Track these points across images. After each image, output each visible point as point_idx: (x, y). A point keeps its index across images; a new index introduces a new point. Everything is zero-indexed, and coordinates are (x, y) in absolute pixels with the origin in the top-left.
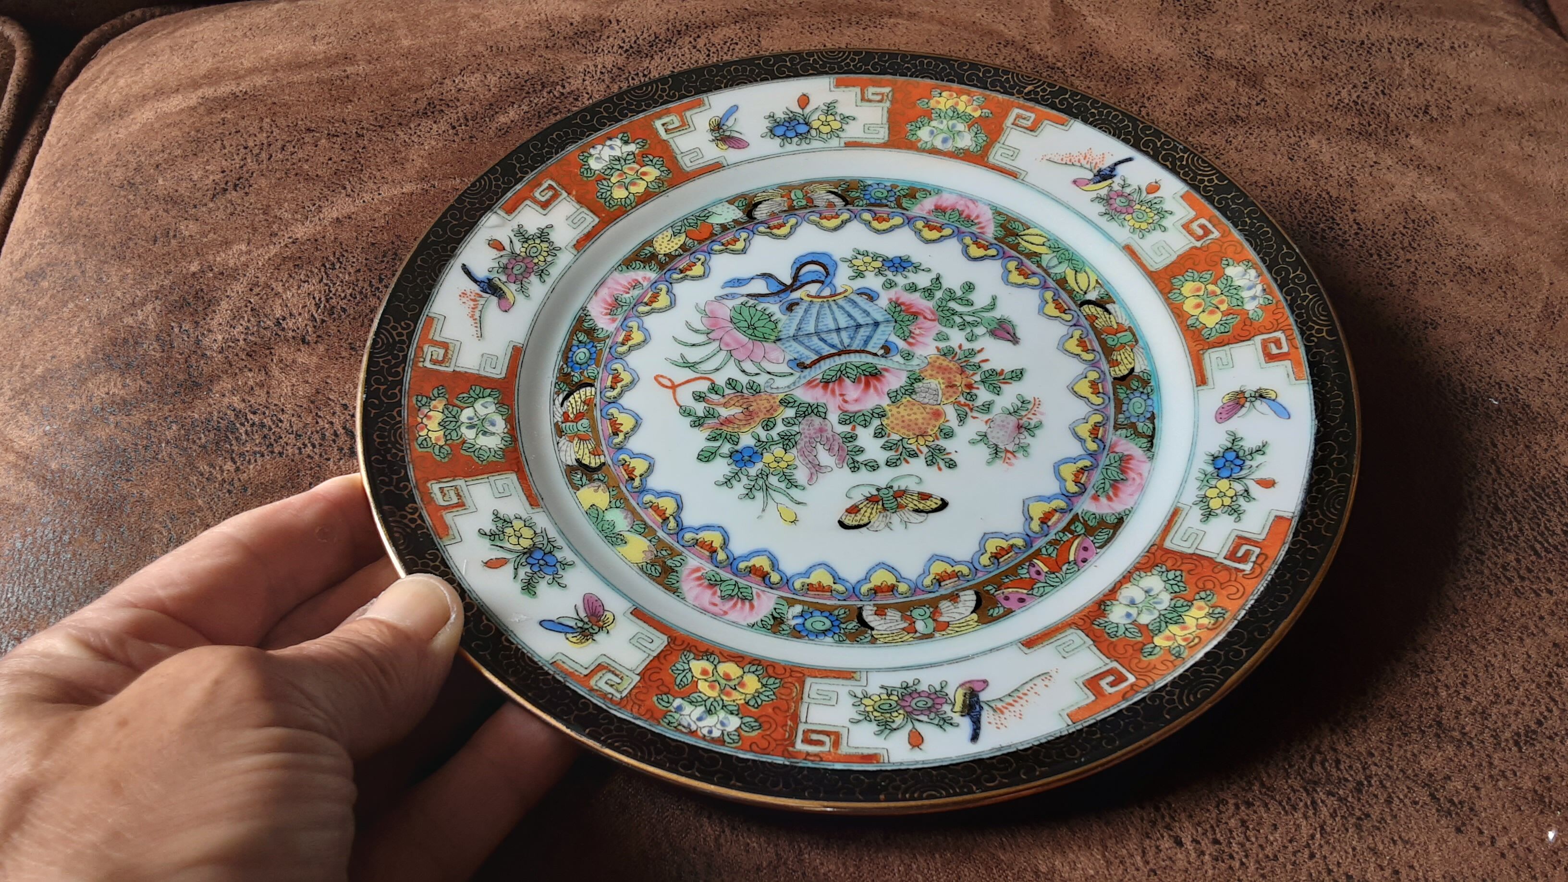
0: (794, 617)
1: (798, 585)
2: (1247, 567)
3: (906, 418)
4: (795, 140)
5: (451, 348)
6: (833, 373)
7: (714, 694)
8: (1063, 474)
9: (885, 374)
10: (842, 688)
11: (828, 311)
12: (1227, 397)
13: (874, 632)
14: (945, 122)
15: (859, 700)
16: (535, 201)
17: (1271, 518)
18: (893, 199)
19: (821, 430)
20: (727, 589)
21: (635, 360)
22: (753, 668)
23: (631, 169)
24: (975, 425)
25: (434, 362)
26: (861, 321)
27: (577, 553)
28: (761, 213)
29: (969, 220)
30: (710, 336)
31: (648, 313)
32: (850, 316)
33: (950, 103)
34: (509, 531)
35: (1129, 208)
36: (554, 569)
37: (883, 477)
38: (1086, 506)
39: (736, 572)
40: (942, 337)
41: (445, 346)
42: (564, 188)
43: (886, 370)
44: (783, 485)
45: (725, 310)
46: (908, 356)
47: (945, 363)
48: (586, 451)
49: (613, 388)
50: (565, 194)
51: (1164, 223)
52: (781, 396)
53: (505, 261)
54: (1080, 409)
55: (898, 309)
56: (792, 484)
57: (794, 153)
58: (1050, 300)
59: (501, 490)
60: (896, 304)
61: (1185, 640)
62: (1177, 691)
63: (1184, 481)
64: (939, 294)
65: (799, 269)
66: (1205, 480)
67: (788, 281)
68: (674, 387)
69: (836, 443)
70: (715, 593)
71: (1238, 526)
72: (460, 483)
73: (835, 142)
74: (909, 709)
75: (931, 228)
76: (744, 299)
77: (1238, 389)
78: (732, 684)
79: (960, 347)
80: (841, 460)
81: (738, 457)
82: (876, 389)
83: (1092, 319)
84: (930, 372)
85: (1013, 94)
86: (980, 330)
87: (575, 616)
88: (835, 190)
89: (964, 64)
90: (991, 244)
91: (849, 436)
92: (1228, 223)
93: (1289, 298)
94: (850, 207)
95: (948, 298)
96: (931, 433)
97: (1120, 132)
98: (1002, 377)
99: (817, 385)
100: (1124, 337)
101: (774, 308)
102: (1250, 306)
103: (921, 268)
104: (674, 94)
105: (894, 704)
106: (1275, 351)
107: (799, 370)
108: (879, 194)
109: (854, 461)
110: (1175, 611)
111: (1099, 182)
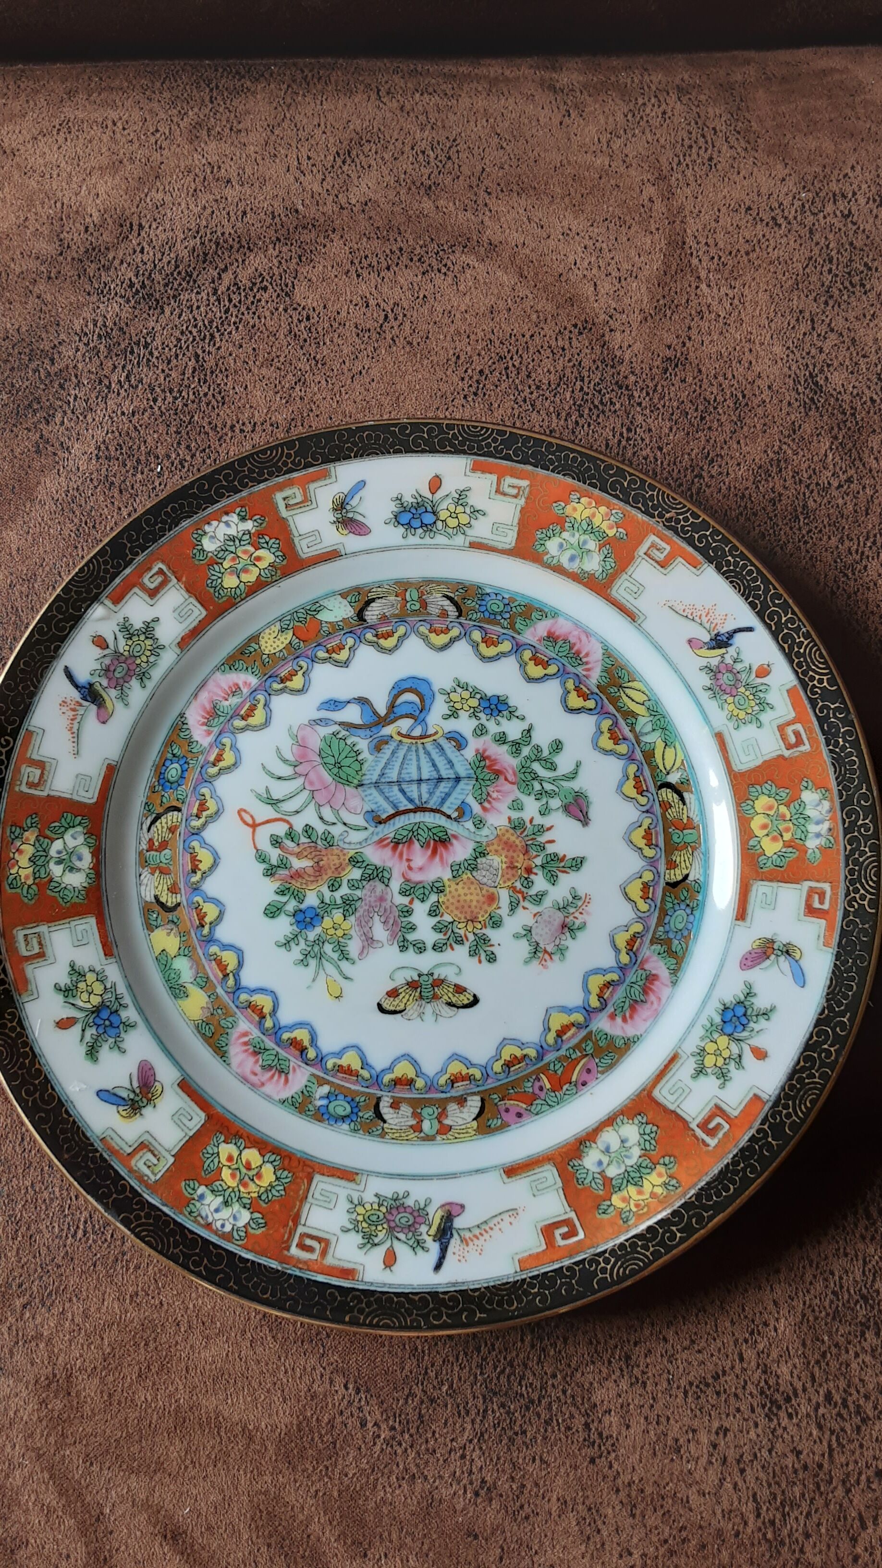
0: (321, 1098)
1: (330, 1065)
2: (712, 1142)
3: (463, 898)
4: (420, 531)
5: (47, 768)
6: (405, 833)
7: (232, 1183)
8: (590, 986)
9: (454, 841)
10: (341, 1190)
11: (414, 757)
12: (757, 943)
13: (386, 1125)
14: (577, 535)
15: (356, 1204)
16: (144, 588)
17: (751, 1095)
18: (507, 616)
19: (382, 899)
20: (268, 1058)
21: (224, 785)
22: (273, 1158)
23: (245, 552)
24: (524, 917)
25: (30, 785)
26: (444, 773)
27: (141, 1011)
28: (373, 614)
29: (577, 657)
30: (297, 769)
31: (243, 730)
32: (434, 765)
33: (587, 513)
34: (82, 985)
35: (731, 690)
36: (117, 1031)
37: (427, 962)
38: (602, 1024)
39: (279, 1042)
40: (517, 806)
41: (41, 765)
42: (174, 573)
43: (455, 837)
44: (335, 956)
45: (316, 739)
46: (479, 824)
47: (513, 838)
48: (165, 888)
49: (198, 817)
50: (174, 580)
51: (763, 717)
52: (352, 853)
53: (107, 661)
54: (625, 913)
55: (482, 764)
56: (344, 956)
57: (416, 547)
58: (632, 776)
59: (80, 938)
60: (482, 757)
61: (637, 1206)
62: (613, 1260)
63: (692, 1025)
64: (526, 751)
65: (396, 697)
66: (711, 1030)
67: (382, 711)
68: (254, 826)
69: (392, 916)
70: (257, 1062)
71: (721, 1094)
72: (43, 929)
73: (459, 540)
74: (392, 1224)
75: (537, 661)
76: (336, 728)
77: (769, 937)
78: (251, 1173)
79: (531, 821)
80: (393, 936)
81: (300, 917)
82: (442, 858)
83: (665, 806)
84: (496, 847)
85: (653, 516)
86: (555, 803)
87: (129, 1087)
88: (452, 595)
89: (611, 467)
90: (592, 693)
91: (405, 909)
92: (822, 738)
93: (849, 847)
94: (462, 620)
95: (534, 757)
96: (481, 919)
97: (750, 593)
98: (562, 864)
99: (388, 844)
100: (689, 836)
101: (363, 745)
102: (812, 844)
103: (516, 714)
104: (300, 461)
105: (382, 1216)
106: (816, 905)
107: (373, 824)
108: (495, 608)
109: (405, 940)
110: (639, 1171)
111: (714, 648)
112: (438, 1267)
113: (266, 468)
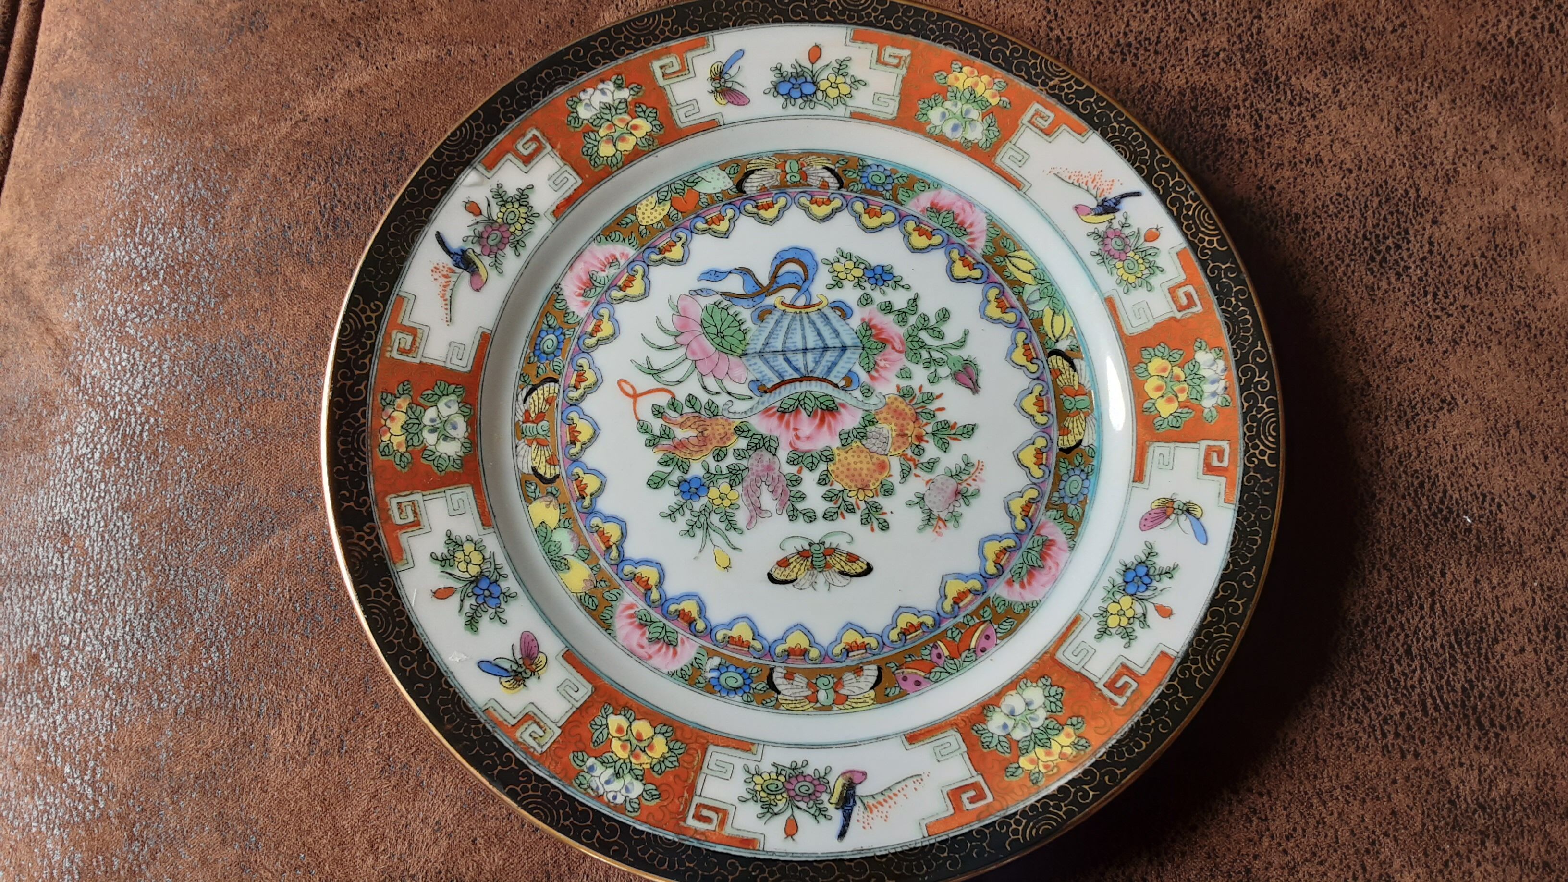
0: (712, 670)
1: (720, 636)
2: (1121, 701)
3: (853, 466)
4: (800, 101)
5: (419, 335)
6: (791, 402)
7: (623, 755)
8: (986, 553)
9: (842, 410)
10: (738, 760)
11: (798, 327)
12: (1156, 503)
13: (780, 697)
14: (960, 104)
15: (753, 775)
16: (518, 155)
17: (1157, 653)
18: (889, 187)
19: (769, 468)
20: (655, 630)
21: (601, 355)
22: (664, 729)
23: (622, 120)
24: (916, 484)
25: (402, 351)
26: (831, 341)
27: (521, 582)
28: (752, 185)
29: (961, 228)
30: (678, 339)
31: (621, 300)
32: (819, 334)
33: (969, 82)
34: (460, 555)
35: (1121, 255)
36: (497, 601)
37: (817, 531)
38: (1000, 590)
39: (666, 615)
40: (905, 374)
41: (413, 331)
42: (549, 140)
43: (843, 406)
44: (722, 526)
45: (697, 309)
46: (867, 392)
47: (902, 406)
48: (543, 459)
49: (576, 387)
50: (549, 148)
51: (1153, 280)
52: (737, 422)
53: (480, 228)
54: (1019, 480)
55: (869, 333)
56: (732, 525)
57: (796, 117)
58: (1021, 344)
59: (456, 507)
60: (868, 326)
61: (1046, 767)
62: (1024, 821)
63: (1093, 587)
64: (912, 320)
65: (779, 267)
66: (1113, 591)
67: (765, 281)
68: (635, 396)
69: (780, 485)
70: (643, 634)
71: (1127, 653)
72: (417, 497)
73: (840, 110)
74: (792, 793)
75: (921, 232)
77: (1169, 497)
78: (642, 745)
79: (920, 388)
80: (782, 505)
81: (685, 487)
82: (830, 427)
83: (1056, 373)
84: (884, 415)
85: (1036, 84)
86: (944, 371)
87: (511, 658)
88: (832, 167)
89: (993, 36)
90: (978, 263)
91: (794, 478)
92: (1213, 299)
93: (1246, 405)
94: (843, 191)
95: (921, 326)
96: (872, 487)
97: (1136, 158)
98: (953, 432)
99: (774, 414)
100: (1082, 402)
101: (746, 314)
102: (1208, 403)
103: (902, 283)
104: (677, 29)
105: (780, 786)
106: (1215, 463)
107: (758, 394)
108: (876, 179)
109: (794, 509)
110: (1046, 733)
111: (1101, 214)
112: (842, 835)
113: (644, 36)
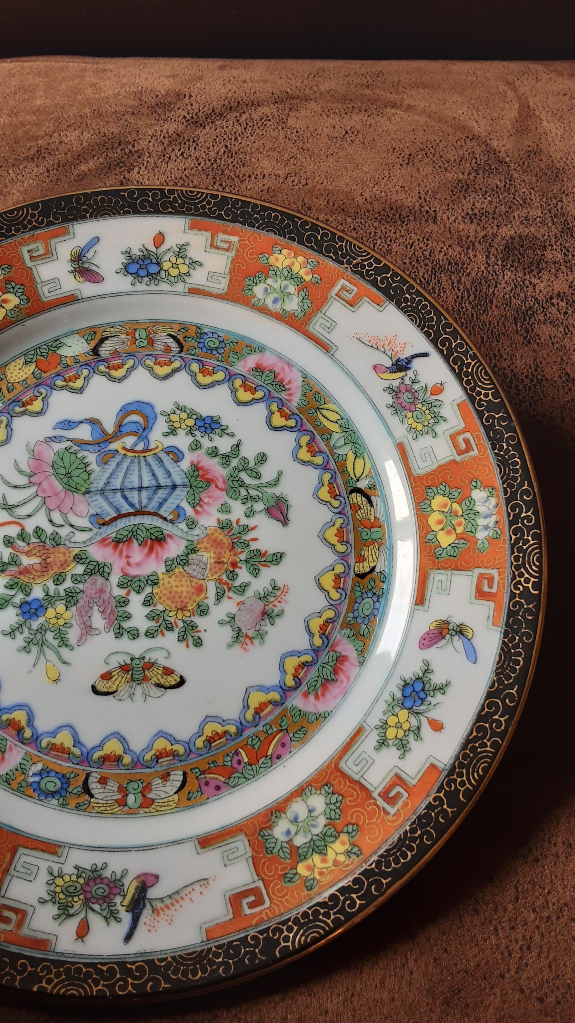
0: (34, 775)
1: (44, 743)
2: (392, 810)
3: (174, 589)
4: (146, 279)
6: (125, 533)
8: (286, 667)
9: (169, 540)
10: (44, 863)
11: (136, 468)
12: (434, 624)
13: (93, 800)
14: (279, 280)
15: (54, 876)
17: (428, 765)
18: (222, 351)
19: (102, 591)
24: (229, 606)
26: (163, 481)
28: (106, 350)
29: (281, 385)
30: (32, 479)
32: (154, 475)
33: (287, 262)
35: (411, 407)
37: (139, 647)
38: (296, 701)
40: (225, 509)
43: (170, 536)
44: (56, 643)
45: (50, 453)
46: (192, 524)
47: (221, 537)
51: (438, 429)
52: (76, 551)
54: (320, 602)
55: (196, 473)
56: (64, 643)
57: (143, 293)
58: (326, 483)
60: (196, 467)
61: (321, 874)
62: (296, 928)
63: (376, 701)
64: (234, 462)
65: (123, 418)
66: (393, 705)
67: (110, 430)
69: (110, 606)
71: (400, 763)
73: (180, 287)
74: (89, 895)
75: (247, 388)
76: (69, 444)
77: (445, 619)
79: (238, 521)
80: (110, 624)
81: (26, 608)
83: (356, 508)
84: (205, 544)
85: (342, 263)
86: (259, 506)
88: (175, 334)
89: (306, 223)
90: (293, 414)
91: (122, 600)
92: (488, 444)
93: (514, 537)
94: (183, 355)
95: (241, 468)
96: (190, 608)
97: (425, 324)
98: (264, 559)
99: (109, 543)
100: (376, 533)
101: (92, 458)
102: (481, 535)
103: (227, 432)
104: (43, 220)
105: (79, 887)
106: (486, 589)
107: (97, 526)
108: (211, 344)
109: (120, 627)
110: (324, 840)
111: (395, 372)
112: (128, 938)
113: (14, 225)
